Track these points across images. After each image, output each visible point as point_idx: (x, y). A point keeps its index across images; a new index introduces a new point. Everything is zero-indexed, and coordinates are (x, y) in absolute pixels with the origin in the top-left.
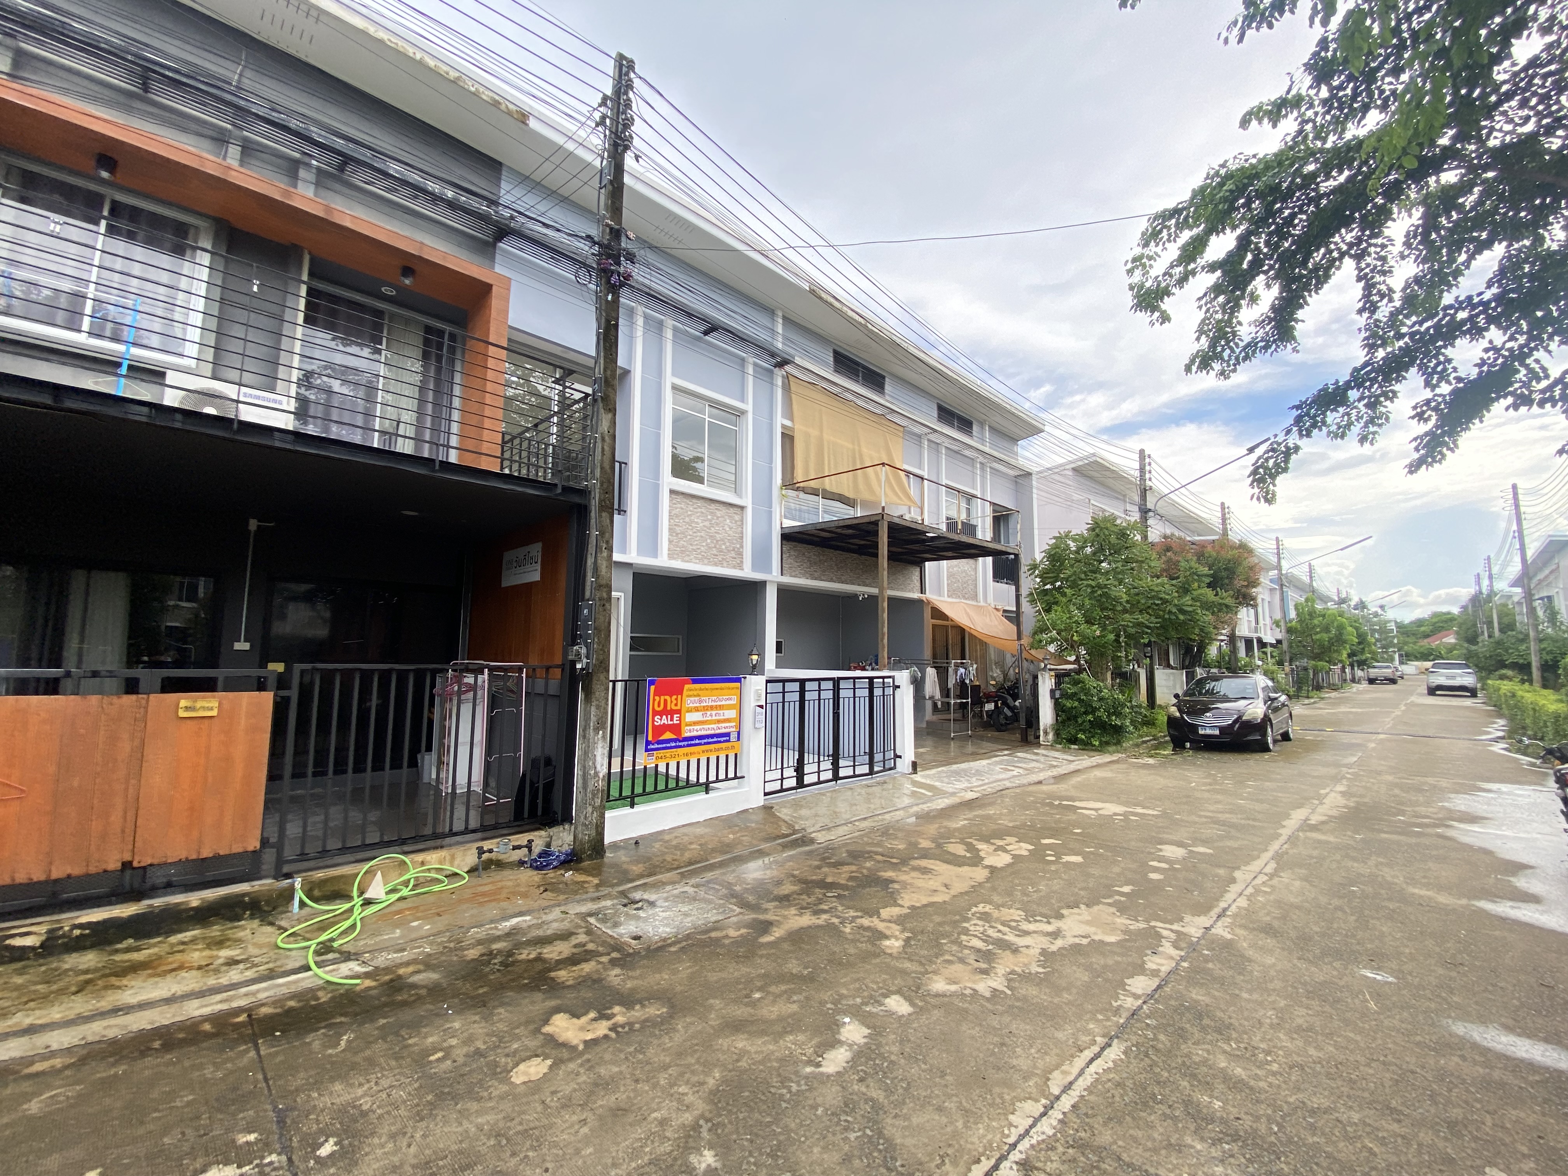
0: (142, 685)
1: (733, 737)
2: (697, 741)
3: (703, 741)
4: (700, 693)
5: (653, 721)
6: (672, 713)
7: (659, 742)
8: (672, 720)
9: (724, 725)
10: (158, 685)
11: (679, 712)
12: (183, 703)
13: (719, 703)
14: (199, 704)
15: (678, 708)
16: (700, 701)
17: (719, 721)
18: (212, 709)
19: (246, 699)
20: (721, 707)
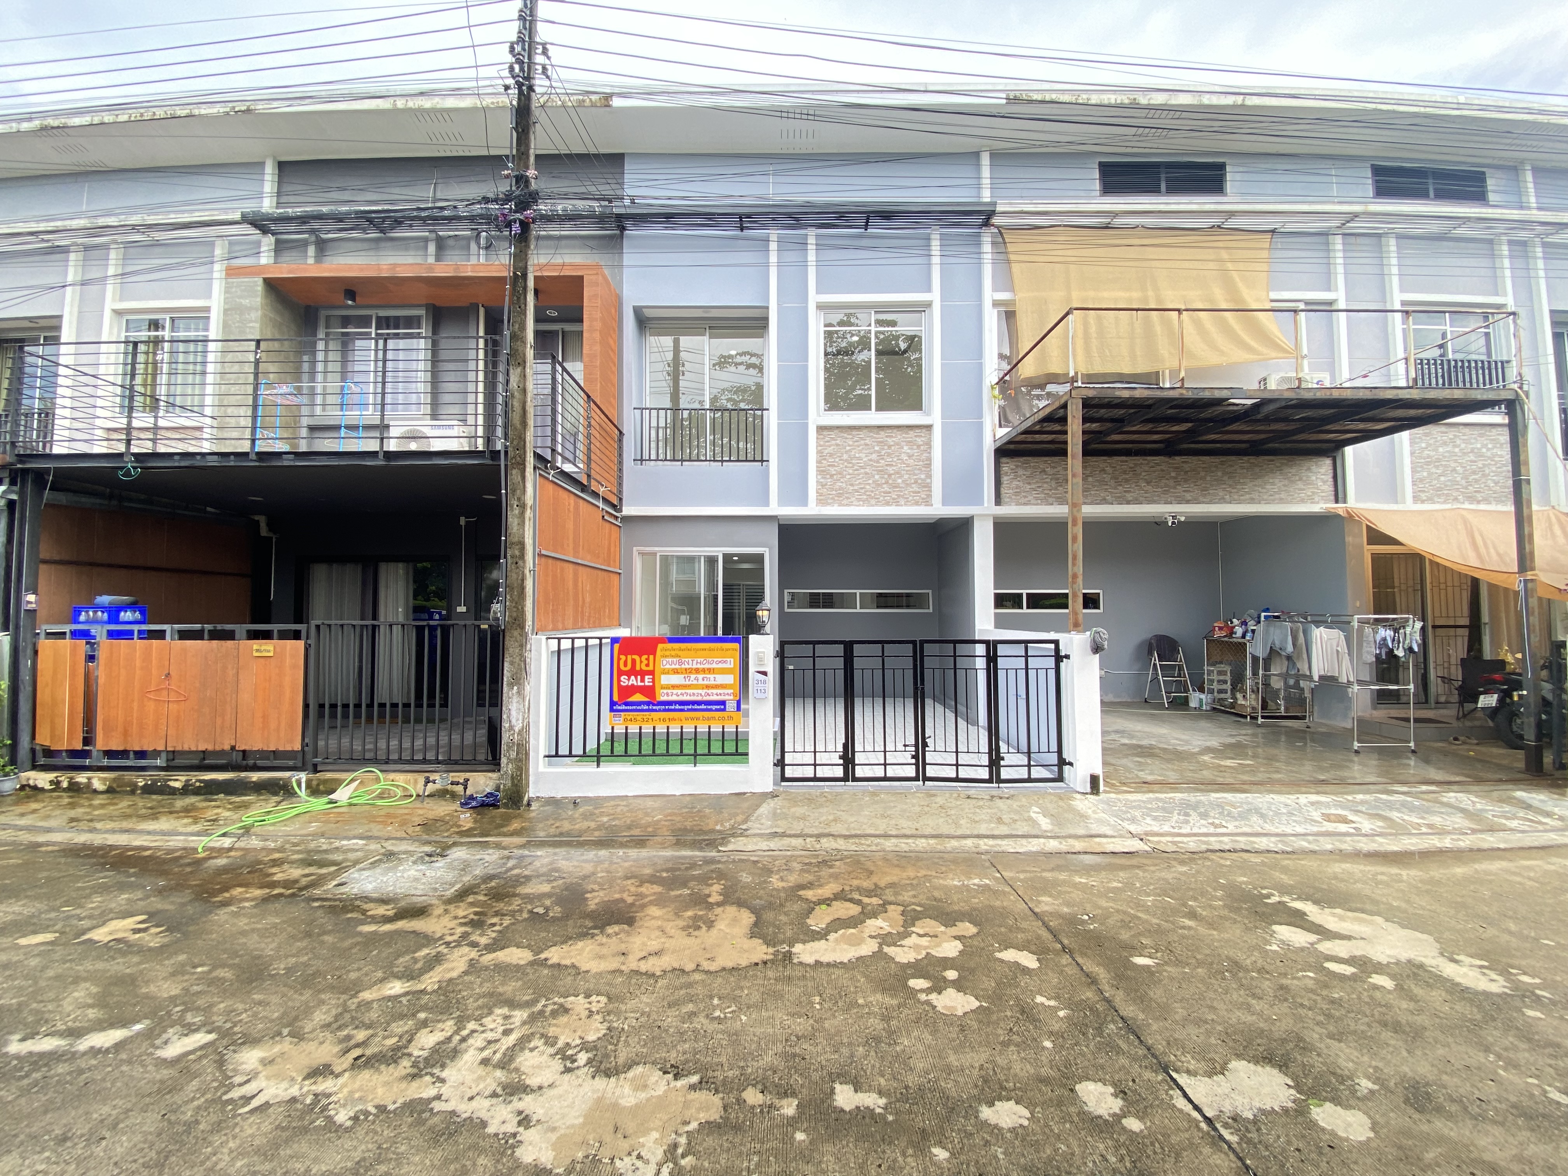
0: (237, 636)
1: (731, 706)
2: (678, 707)
3: (686, 707)
4: (680, 653)
5: (619, 681)
6: (643, 674)
7: (627, 704)
8: (643, 680)
9: (715, 691)
10: (245, 634)
11: (652, 673)
12: (255, 647)
13: (707, 666)
14: (263, 648)
15: (651, 668)
16: (681, 663)
17: (708, 687)
18: (269, 651)
19: (290, 644)
20: (710, 671)
